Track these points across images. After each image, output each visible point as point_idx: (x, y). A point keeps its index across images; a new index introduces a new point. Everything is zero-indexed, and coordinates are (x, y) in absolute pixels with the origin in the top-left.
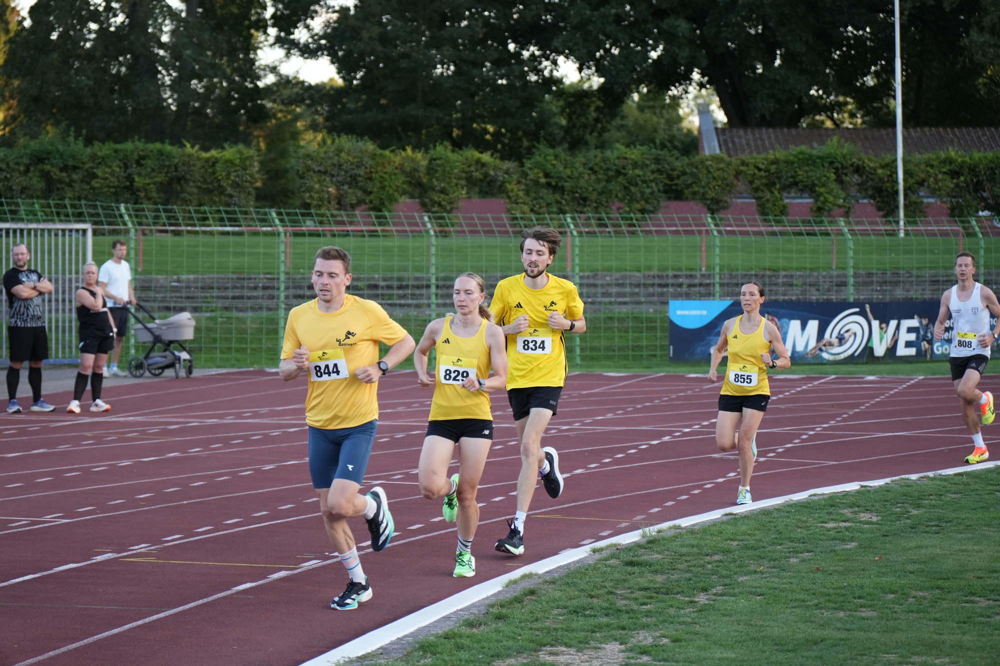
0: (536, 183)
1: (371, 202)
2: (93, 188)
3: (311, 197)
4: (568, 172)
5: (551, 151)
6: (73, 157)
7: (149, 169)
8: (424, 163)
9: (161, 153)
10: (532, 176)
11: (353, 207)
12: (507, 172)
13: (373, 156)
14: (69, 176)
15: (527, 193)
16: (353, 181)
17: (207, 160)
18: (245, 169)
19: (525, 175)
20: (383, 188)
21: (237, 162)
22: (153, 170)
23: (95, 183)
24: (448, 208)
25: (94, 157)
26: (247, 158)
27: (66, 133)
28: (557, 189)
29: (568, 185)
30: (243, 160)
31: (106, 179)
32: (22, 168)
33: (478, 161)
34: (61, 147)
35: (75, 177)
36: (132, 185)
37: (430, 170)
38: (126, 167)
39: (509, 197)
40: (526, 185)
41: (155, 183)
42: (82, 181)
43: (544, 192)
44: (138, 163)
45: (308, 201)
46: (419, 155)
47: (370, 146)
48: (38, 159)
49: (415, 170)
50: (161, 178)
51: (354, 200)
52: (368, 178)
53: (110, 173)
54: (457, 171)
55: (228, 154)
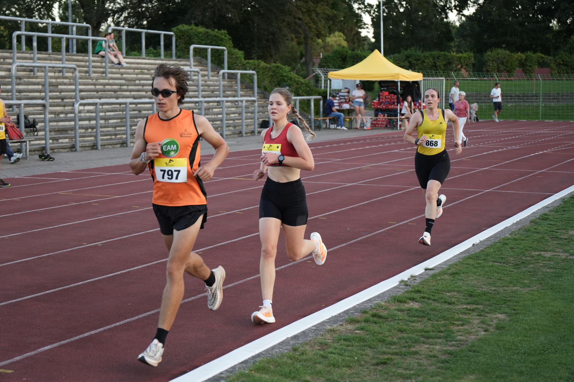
0: (560, 64)
1: (508, 70)
2: (424, 66)
3: (490, 68)
4: (570, 60)
5: (564, 53)
6: (418, 56)
8: (524, 57)
9: (444, 55)
10: (558, 61)
11: (502, 71)
12: (550, 60)
13: (509, 55)
14: (417, 62)
15: (557, 66)
16: (503, 63)
17: (458, 57)
18: (470, 60)
19: (556, 61)
20: (512, 65)
21: (468, 57)
22: (442, 60)
23: (425, 64)
24: (532, 71)
25: (424, 56)
27: (416, 49)
28: (566, 65)
29: (570, 64)
30: (469, 57)
31: (428, 63)
32: (403, 60)
33: (541, 57)
34: (414, 53)
35: (419, 62)
36: (436, 65)
37: (526, 60)
38: (434, 59)
39: (551, 68)
40: (556, 64)
41: (442, 64)
42: (421, 64)
43: (562, 66)
44: (438, 58)
46: (523, 55)
47: (508, 52)
48: (408, 57)
49: (521, 60)
50: (444, 63)
51: (503, 69)
52: (507, 62)
53: (429, 61)
54: (535, 60)
55: (465, 55)
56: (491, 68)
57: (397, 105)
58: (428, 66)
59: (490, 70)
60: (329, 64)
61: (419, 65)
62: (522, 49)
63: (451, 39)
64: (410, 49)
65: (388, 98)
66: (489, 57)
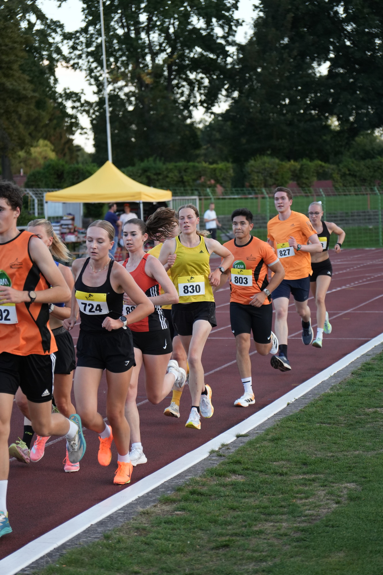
0: (345, 174)
1: (278, 183)
3: (254, 183)
4: (358, 169)
5: (350, 160)
6: (159, 169)
7: (189, 173)
8: (299, 167)
9: (194, 167)
10: (343, 170)
12: (333, 169)
13: (278, 165)
17: (212, 169)
18: (227, 172)
19: (340, 170)
20: (283, 178)
21: (224, 169)
24: (309, 185)
25: (167, 169)
27: (155, 160)
28: (354, 176)
29: (358, 174)
30: (227, 168)
31: (172, 178)
32: (139, 175)
33: (321, 166)
34: (153, 166)
35: (160, 177)
36: (182, 180)
37: (301, 170)
38: (180, 172)
39: (334, 180)
40: (340, 175)
42: (163, 179)
43: (348, 177)
44: (185, 171)
46: (296, 164)
47: (277, 161)
48: (145, 171)
49: (295, 170)
50: (194, 177)
51: (272, 184)
52: (277, 174)
53: (174, 175)
54: (312, 170)
55: (221, 165)
56: (256, 182)
58: (173, 182)
59: (255, 185)
60: (40, 183)
62: (296, 156)
64: (148, 161)
66: (253, 168)
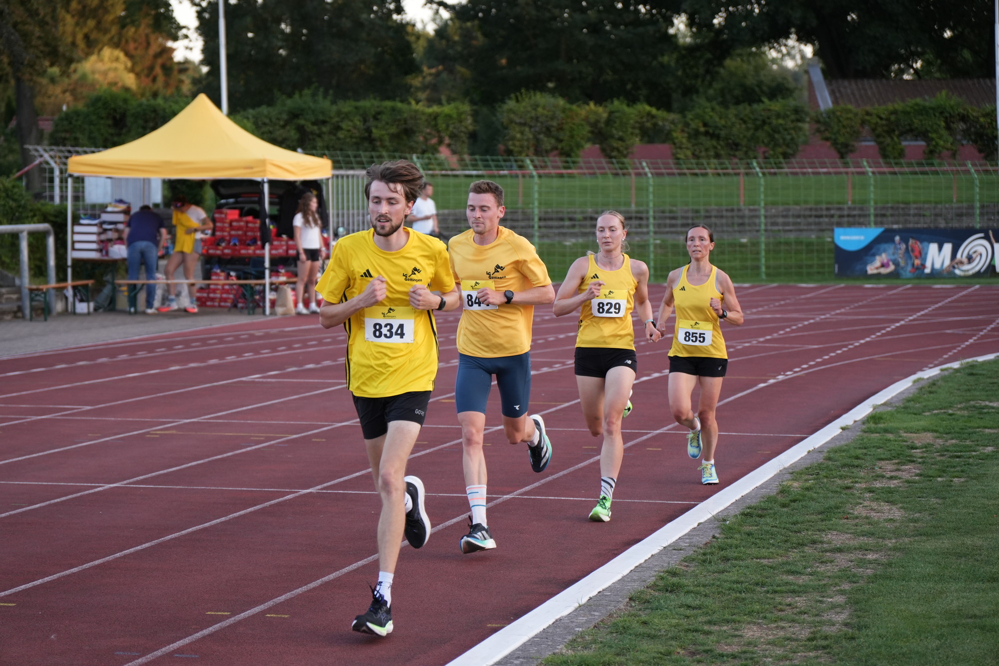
0: (697, 133)
1: (562, 149)
2: (339, 139)
3: (514, 145)
4: (723, 122)
5: (708, 104)
6: (323, 113)
7: (384, 123)
8: (605, 115)
9: (393, 109)
10: (693, 125)
11: (547, 152)
12: (673, 122)
13: (564, 110)
14: (319, 129)
15: (689, 138)
16: (548, 131)
17: (430, 115)
18: (461, 121)
19: (687, 125)
20: (572, 137)
21: (455, 116)
22: (387, 123)
23: (341, 135)
24: (625, 152)
25: (339, 113)
26: (462, 113)
27: (314, 95)
28: (714, 136)
29: (723, 133)
30: (460, 114)
31: (349, 131)
32: (282, 123)
33: (649, 114)
34: (312, 105)
35: (324, 129)
36: (370, 136)
37: (609, 122)
38: (365, 121)
39: (674, 144)
40: (688, 133)
41: (388, 134)
42: (330, 133)
43: (703, 139)
44: (375, 118)
45: (512, 148)
46: (600, 109)
47: (561, 102)
48: (294, 115)
49: (597, 122)
50: (393, 130)
51: (549, 148)
52: (560, 129)
53: (352, 126)
54: (632, 122)
55: (447, 109)
56: (517, 143)
57: (263, 247)
58: (348, 140)
59: (516, 149)
60: (79, 135)
61: (326, 137)
62: (599, 94)
63: (412, 68)
64: (301, 96)
65: (239, 228)
66: (512, 116)
